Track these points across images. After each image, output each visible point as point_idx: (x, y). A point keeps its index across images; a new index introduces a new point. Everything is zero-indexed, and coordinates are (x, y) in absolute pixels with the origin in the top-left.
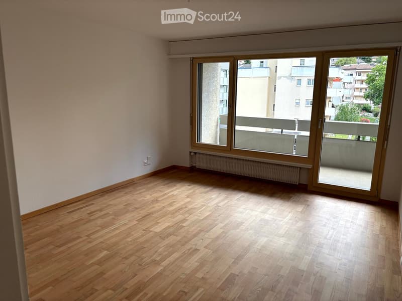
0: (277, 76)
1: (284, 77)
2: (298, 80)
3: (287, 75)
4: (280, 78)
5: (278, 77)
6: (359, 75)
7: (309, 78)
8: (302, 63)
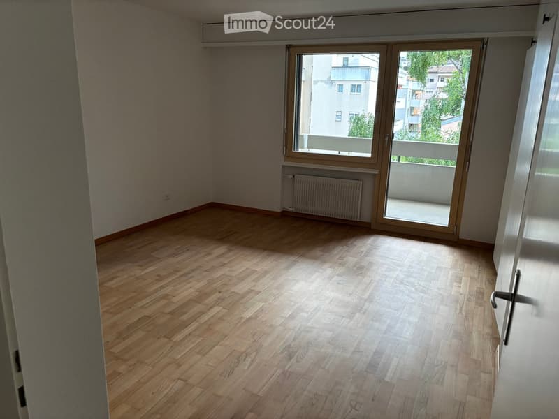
0: (313, 80)
1: (322, 81)
2: (339, 85)
3: (326, 79)
4: (316, 82)
5: (315, 81)
6: (441, 81)
7: (354, 83)
8: (346, 63)
